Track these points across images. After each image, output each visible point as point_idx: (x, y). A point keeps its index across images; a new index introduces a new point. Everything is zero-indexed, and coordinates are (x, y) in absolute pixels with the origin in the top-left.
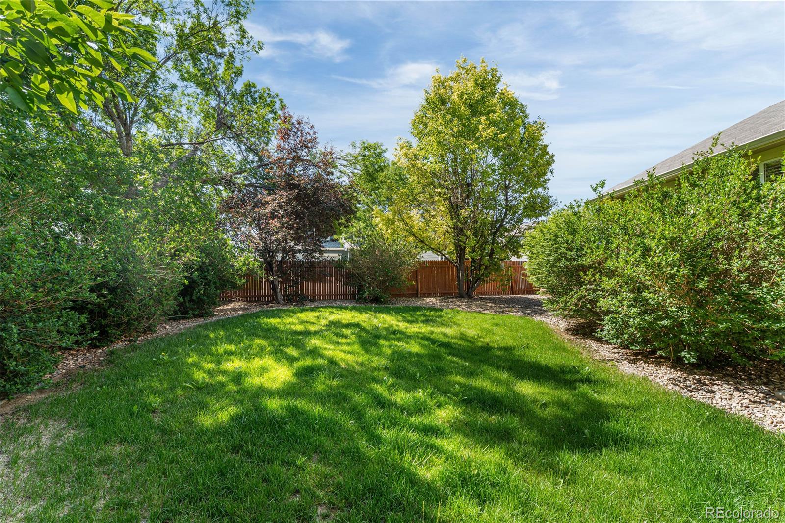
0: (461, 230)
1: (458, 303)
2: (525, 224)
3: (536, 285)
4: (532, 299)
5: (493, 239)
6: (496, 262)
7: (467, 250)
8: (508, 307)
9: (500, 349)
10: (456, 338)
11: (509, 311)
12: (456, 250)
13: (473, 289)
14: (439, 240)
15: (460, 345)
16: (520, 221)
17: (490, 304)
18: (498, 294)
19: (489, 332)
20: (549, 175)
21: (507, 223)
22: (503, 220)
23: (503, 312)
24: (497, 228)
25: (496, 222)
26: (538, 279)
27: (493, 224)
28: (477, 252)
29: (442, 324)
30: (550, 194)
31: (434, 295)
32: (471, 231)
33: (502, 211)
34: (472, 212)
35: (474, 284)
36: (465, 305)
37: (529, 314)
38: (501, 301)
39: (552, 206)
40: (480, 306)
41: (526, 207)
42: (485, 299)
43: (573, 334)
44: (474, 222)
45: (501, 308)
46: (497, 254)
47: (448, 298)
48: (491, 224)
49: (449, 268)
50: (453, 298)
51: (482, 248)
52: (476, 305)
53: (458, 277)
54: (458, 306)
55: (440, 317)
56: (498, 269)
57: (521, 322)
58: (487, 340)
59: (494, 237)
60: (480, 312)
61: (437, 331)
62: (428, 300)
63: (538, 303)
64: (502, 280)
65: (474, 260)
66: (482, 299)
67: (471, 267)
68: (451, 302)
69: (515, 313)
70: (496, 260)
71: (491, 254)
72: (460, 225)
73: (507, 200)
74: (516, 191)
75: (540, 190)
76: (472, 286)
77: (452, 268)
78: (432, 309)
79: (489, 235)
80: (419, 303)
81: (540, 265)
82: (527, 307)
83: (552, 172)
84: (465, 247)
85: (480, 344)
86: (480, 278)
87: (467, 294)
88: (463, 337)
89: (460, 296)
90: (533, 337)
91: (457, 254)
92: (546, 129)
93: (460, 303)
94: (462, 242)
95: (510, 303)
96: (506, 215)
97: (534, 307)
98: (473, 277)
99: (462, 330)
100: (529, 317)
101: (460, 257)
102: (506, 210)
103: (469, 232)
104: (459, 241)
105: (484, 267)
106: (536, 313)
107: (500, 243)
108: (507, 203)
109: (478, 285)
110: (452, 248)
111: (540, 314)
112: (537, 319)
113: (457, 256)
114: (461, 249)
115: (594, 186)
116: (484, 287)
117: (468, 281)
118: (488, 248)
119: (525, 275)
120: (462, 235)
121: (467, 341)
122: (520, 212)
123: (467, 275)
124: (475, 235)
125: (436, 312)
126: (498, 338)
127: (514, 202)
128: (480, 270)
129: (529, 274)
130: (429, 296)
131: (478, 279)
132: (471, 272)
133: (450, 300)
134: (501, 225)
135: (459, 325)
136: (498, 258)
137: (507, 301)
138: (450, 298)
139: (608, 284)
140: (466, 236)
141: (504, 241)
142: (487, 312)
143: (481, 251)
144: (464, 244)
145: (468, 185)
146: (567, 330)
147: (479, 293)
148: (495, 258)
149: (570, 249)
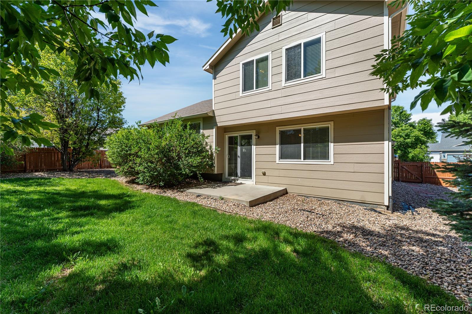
0: (66, 130)
1: (62, 174)
2: (108, 131)
3: (112, 162)
4: (112, 171)
5: (89, 138)
6: (90, 150)
7: (70, 142)
8: (97, 175)
9: (90, 192)
10: (63, 190)
11: (97, 177)
12: (62, 142)
13: (74, 166)
14: (47, 135)
15: (67, 193)
16: (106, 129)
17: (86, 174)
18: (91, 168)
19: (84, 186)
20: (123, 108)
21: (98, 129)
22: (95, 127)
23: (94, 177)
24: (91, 131)
25: (91, 128)
26: (113, 159)
27: (89, 129)
28: (78, 144)
29: (52, 185)
30: (124, 117)
31: (42, 171)
32: (73, 131)
33: (95, 122)
34: (75, 120)
35: (74, 163)
36: (68, 175)
37: (109, 177)
38: (93, 172)
39: (124, 123)
40: (79, 175)
41: (110, 122)
42: (82, 171)
43: (128, 183)
44: (75, 127)
45: (93, 175)
46: (91, 146)
47: (53, 172)
48: (88, 129)
49: (55, 153)
50: (58, 172)
51: (81, 142)
52: (76, 175)
53: (62, 158)
54: (63, 176)
55: (50, 182)
56: (92, 154)
57: (104, 181)
58: (83, 190)
59: (89, 136)
60: (79, 178)
61: (49, 189)
62: (37, 174)
63: (113, 172)
64: (94, 160)
65: (74, 148)
66: (79, 171)
67: (73, 153)
68: (57, 174)
69: (101, 178)
70: (90, 149)
71: (87, 146)
72: (65, 127)
73: (98, 116)
74: (104, 113)
75: (118, 114)
76: (73, 164)
77: (58, 153)
78: (42, 178)
79: (86, 135)
80: (29, 176)
81: (114, 153)
82: (108, 174)
83: (124, 107)
84: (68, 141)
85: (79, 192)
86: (79, 160)
87: (69, 169)
88: (67, 190)
89: (64, 170)
90: (109, 186)
91: (62, 144)
92: (122, 85)
93: (64, 175)
94: (66, 137)
95: (99, 173)
96: (97, 124)
97: (112, 174)
98: (74, 159)
99: (67, 187)
100: (109, 179)
101: (64, 146)
102: (98, 122)
103: (72, 132)
104: (64, 136)
105: (82, 153)
106: (113, 176)
107: (94, 140)
108: (98, 118)
109: (77, 164)
110: (57, 140)
111: (115, 177)
112: (113, 179)
113: (62, 146)
114: (65, 142)
115: (137, 122)
116: (81, 164)
117: (69, 161)
118: (85, 143)
119: (107, 158)
120: (67, 134)
121: (71, 191)
122: (106, 124)
123: (70, 158)
124: (76, 134)
125: (46, 180)
126: (90, 188)
127: (103, 118)
128: (79, 155)
129: (108, 157)
130: (37, 171)
131: (78, 160)
132: (73, 156)
133: (56, 173)
134: (94, 130)
135: (64, 185)
136: (91, 148)
137: (96, 172)
138: (55, 172)
139: (138, 160)
140: (70, 134)
141: (96, 139)
142: (84, 178)
143: (80, 143)
144: (68, 139)
145: (72, 104)
146: (126, 182)
147: (78, 169)
148: (90, 148)
149: (126, 147)
